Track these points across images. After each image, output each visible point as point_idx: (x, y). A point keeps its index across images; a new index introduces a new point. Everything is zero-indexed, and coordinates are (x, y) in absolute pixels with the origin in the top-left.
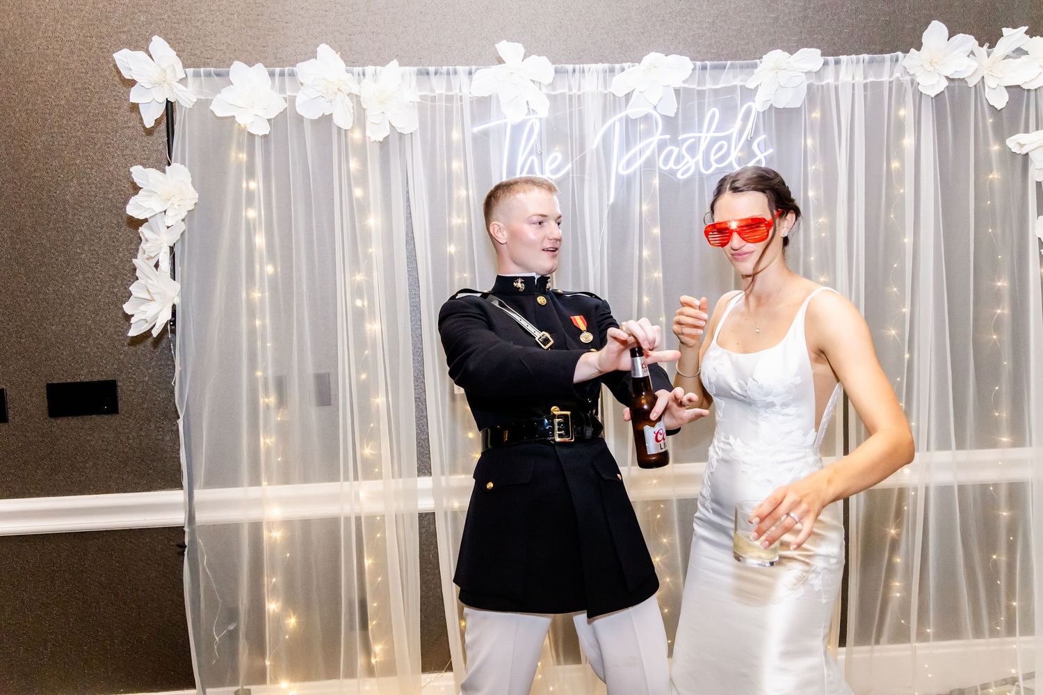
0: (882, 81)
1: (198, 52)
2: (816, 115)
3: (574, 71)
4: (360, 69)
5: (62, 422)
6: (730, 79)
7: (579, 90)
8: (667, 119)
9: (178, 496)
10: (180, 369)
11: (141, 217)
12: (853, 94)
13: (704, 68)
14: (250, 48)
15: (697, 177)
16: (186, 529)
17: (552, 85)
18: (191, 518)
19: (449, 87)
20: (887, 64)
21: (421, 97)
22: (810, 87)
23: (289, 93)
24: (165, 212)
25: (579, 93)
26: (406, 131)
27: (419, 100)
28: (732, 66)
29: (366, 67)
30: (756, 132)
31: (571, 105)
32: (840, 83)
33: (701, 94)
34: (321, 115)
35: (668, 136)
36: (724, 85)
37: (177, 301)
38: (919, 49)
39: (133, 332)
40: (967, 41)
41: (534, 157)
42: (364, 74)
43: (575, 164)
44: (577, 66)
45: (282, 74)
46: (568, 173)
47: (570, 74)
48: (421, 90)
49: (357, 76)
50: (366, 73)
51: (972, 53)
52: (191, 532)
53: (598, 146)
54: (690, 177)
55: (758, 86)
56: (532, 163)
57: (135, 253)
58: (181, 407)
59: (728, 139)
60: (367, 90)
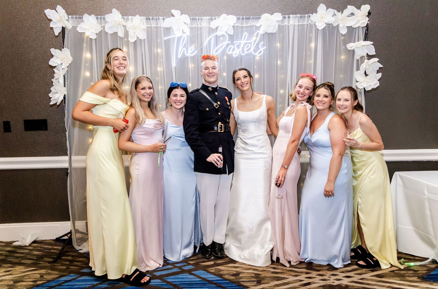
0: (305, 24)
1: (74, 9)
3: (199, 19)
4: (127, 17)
5: (29, 133)
6: (252, 23)
7: (201, 26)
8: (229, 35)
9: (66, 158)
10: (67, 116)
11: (54, 65)
12: (294, 28)
13: (243, 19)
14: (91, 8)
15: (239, 56)
16: (69, 168)
17: (192, 24)
18: (70, 165)
19: (157, 24)
20: (306, 18)
21: (147, 27)
22: (279, 26)
23: (103, 25)
24: (62, 64)
25: (201, 27)
26: (142, 39)
28: (253, 18)
29: (129, 17)
30: (260, 41)
31: (198, 30)
32: (289, 24)
33: (242, 27)
34: (113, 32)
35: (230, 42)
36: (250, 25)
37: (66, 93)
38: (316, 13)
39: (51, 103)
40: (331, 11)
41: (185, 49)
42: (128, 19)
44: (200, 17)
45: (101, 18)
46: (196, 54)
47: (197, 20)
48: (147, 25)
49: (125, 20)
50: (129, 19)
51: (335, 15)
52: (71, 169)
53: (207, 45)
54: (237, 56)
55: (261, 26)
56: (184, 51)
57: (53, 77)
58: (67, 129)
59: (250, 43)
60: (129, 24)
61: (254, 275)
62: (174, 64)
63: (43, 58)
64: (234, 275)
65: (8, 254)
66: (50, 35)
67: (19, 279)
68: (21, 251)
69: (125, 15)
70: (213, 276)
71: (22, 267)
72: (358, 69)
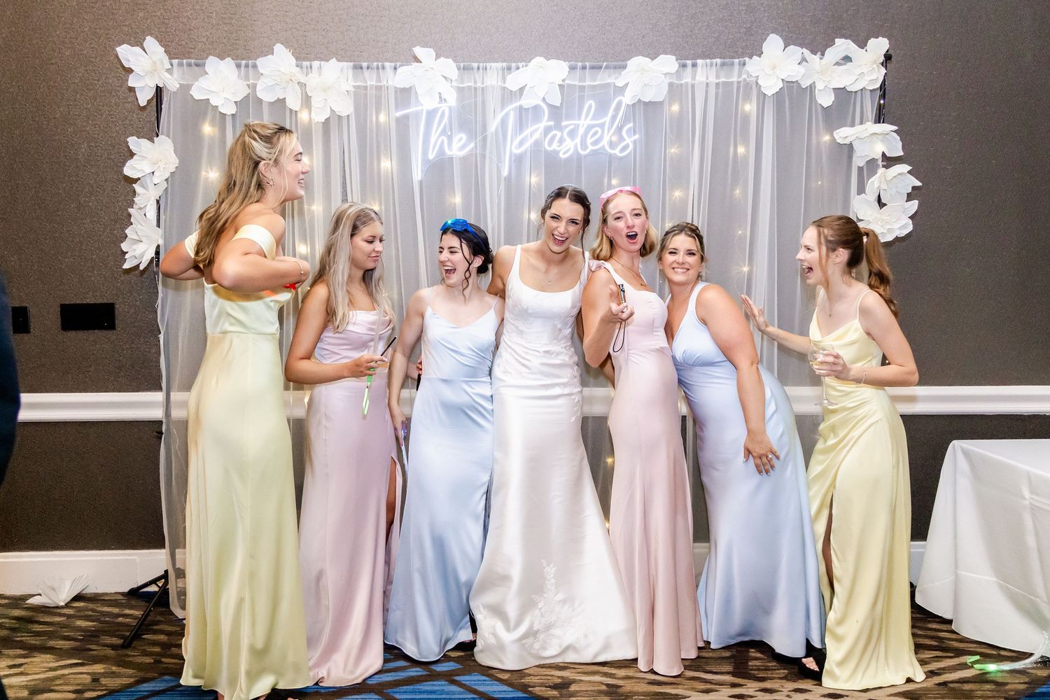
0: (733, 82)
1: (184, 43)
2: (675, 108)
3: (478, 68)
4: (308, 63)
5: (72, 334)
6: (604, 78)
7: (483, 84)
8: (550, 106)
9: (158, 396)
10: (162, 295)
11: (135, 177)
12: (707, 92)
13: (584, 68)
14: (225, 41)
15: (575, 156)
16: (164, 421)
17: (461, 80)
18: (168, 413)
19: (379, 80)
20: (736, 67)
21: (354, 87)
22: (671, 85)
23: (251, 81)
24: (153, 173)
25: (482, 86)
26: (344, 114)
27: (353, 90)
28: (607, 67)
29: (313, 62)
30: (626, 120)
31: (476, 97)
32: (696, 82)
33: (582, 88)
34: (276, 99)
35: (552, 123)
36: (600, 83)
37: (161, 242)
38: (760, 56)
39: (126, 266)
40: (796, 51)
41: (445, 138)
42: (311, 67)
43: (478, 143)
44: (481, 65)
45: (247, 66)
46: (472, 150)
47: (475, 71)
48: (355, 82)
49: (305, 69)
50: (313, 67)
51: (804, 60)
52: (168, 425)
53: (497, 129)
54: (571, 155)
55: (627, 85)
56: (442, 142)
57: (131, 204)
58: (163, 325)
59: (602, 126)
60: (313, 80)
61: (604, 688)
62: (417, 174)
63: (109, 159)
64: (555, 687)
65: (17, 626)
66: (127, 105)
67: (42, 686)
68: (48, 619)
69: (305, 59)
70: (505, 688)
71: (48, 656)
72: (861, 190)
